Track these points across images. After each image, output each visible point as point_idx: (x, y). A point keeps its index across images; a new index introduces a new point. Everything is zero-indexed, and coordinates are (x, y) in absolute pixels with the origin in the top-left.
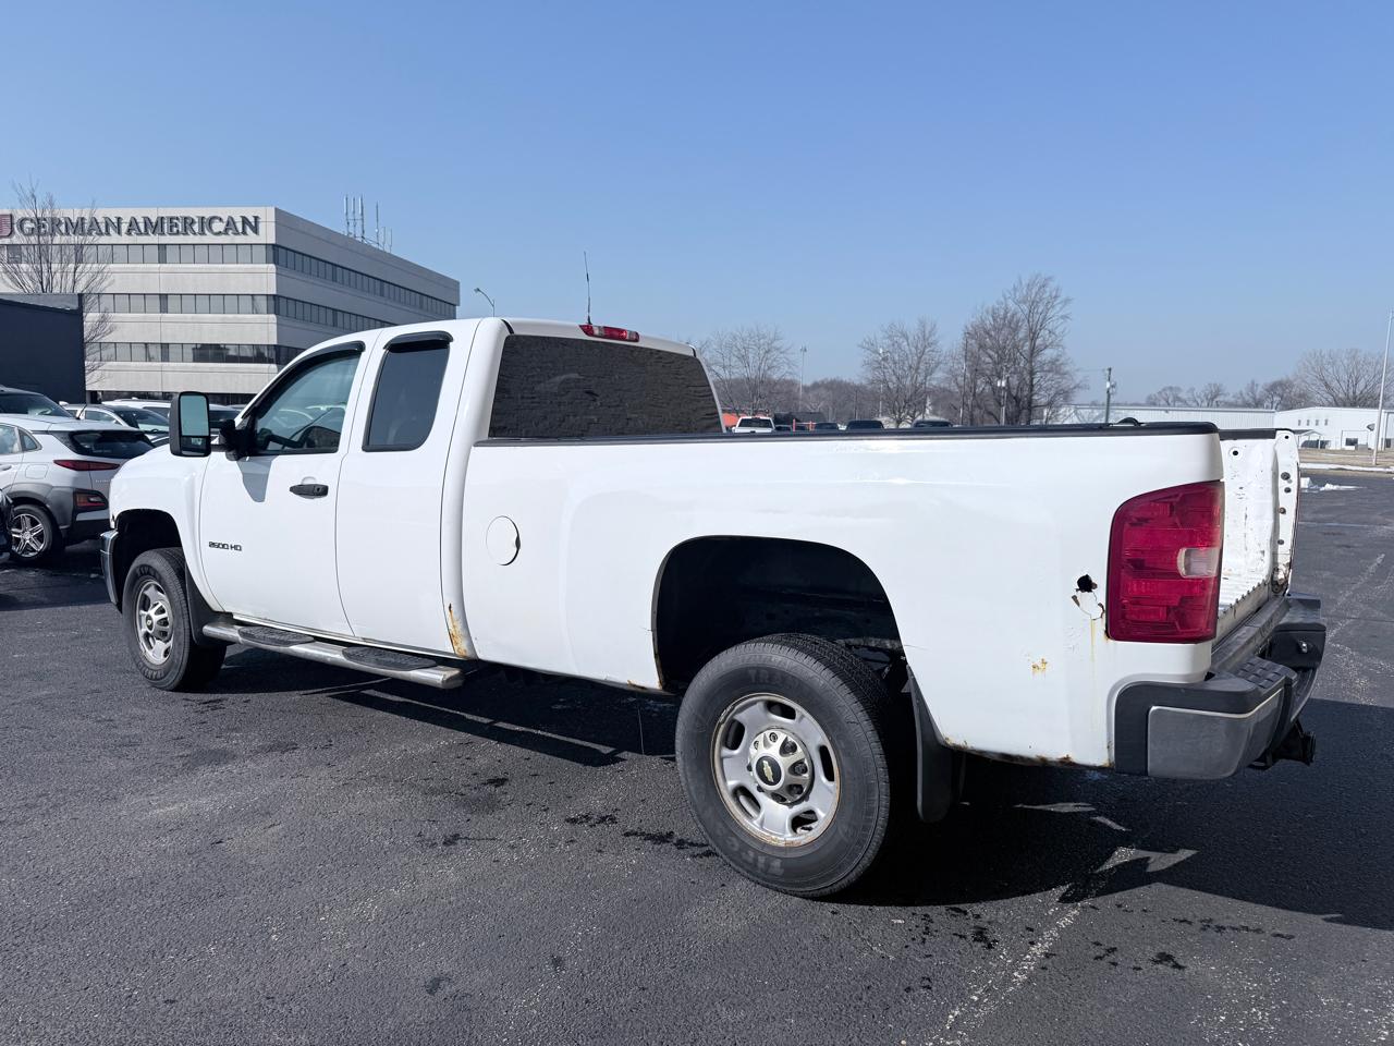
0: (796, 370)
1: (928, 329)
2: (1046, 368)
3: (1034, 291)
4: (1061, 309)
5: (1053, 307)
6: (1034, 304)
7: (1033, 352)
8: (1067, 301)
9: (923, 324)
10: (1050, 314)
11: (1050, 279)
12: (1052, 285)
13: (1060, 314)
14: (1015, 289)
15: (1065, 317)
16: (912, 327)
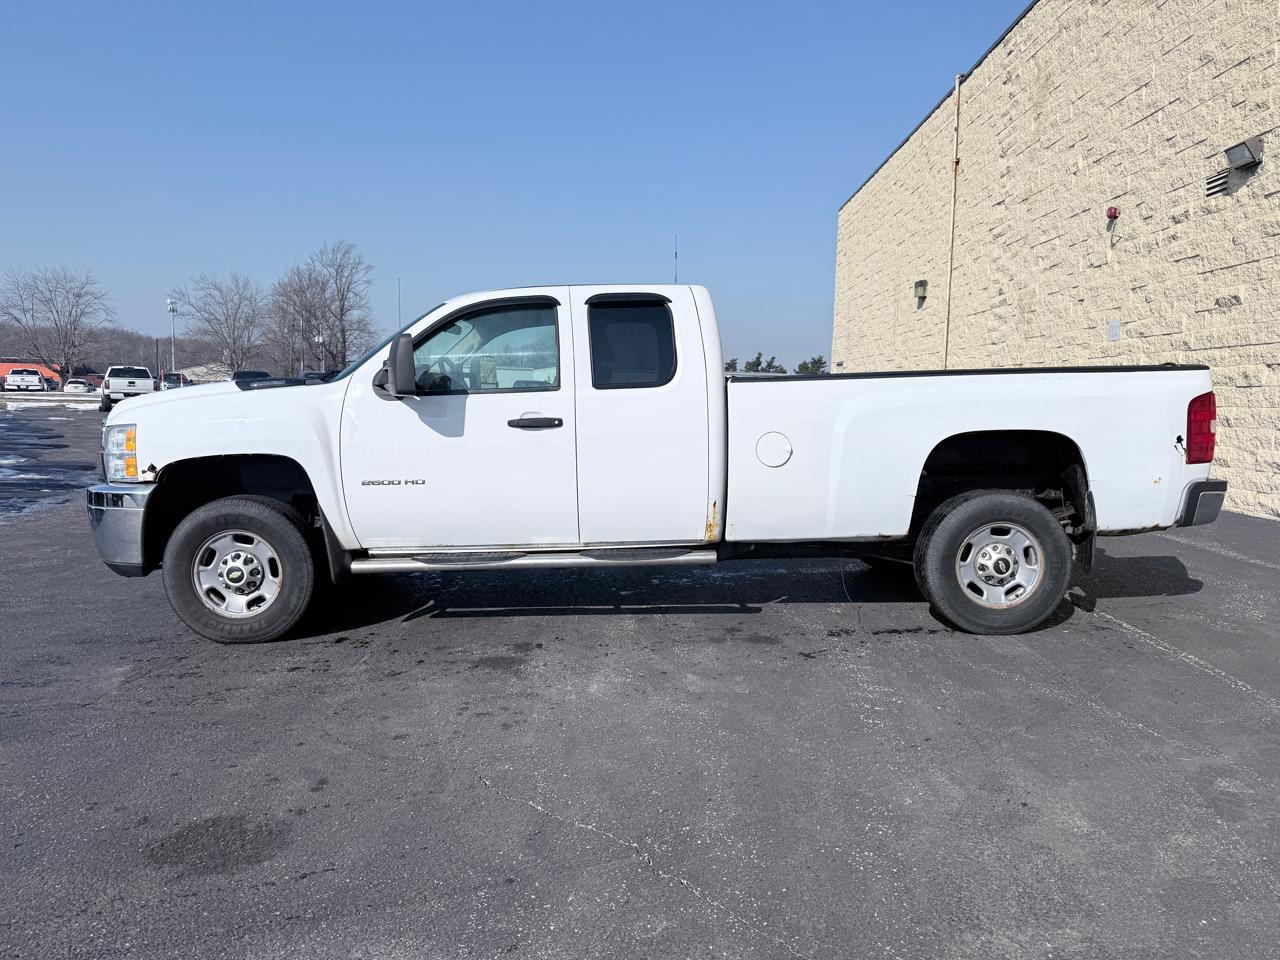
0: (115, 317)
1: (241, 283)
2: (355, 326)
3: (339, 256)
4: (364, 274)
5: (357, 272)
6: (340, 269)
7: (343, 311)
8: (369, 268)
9: (235, 278)
10: (355, 278)
11: (352, 246)
12: (354, 253)
13: (365, 279)
14: (322, 253)
15: (368, 282)
16: (226, 281)
